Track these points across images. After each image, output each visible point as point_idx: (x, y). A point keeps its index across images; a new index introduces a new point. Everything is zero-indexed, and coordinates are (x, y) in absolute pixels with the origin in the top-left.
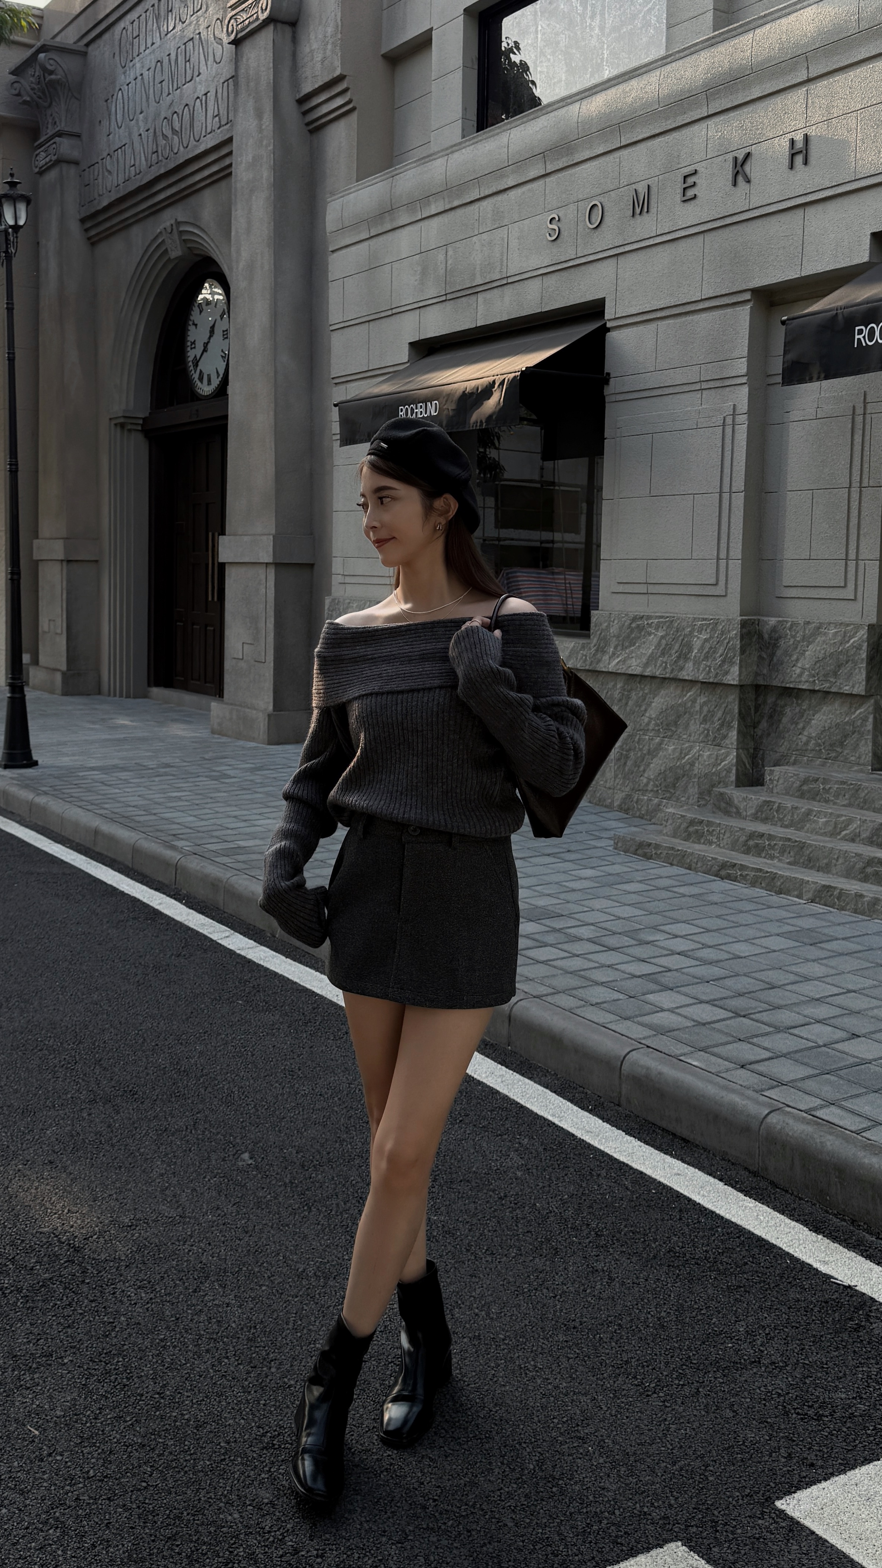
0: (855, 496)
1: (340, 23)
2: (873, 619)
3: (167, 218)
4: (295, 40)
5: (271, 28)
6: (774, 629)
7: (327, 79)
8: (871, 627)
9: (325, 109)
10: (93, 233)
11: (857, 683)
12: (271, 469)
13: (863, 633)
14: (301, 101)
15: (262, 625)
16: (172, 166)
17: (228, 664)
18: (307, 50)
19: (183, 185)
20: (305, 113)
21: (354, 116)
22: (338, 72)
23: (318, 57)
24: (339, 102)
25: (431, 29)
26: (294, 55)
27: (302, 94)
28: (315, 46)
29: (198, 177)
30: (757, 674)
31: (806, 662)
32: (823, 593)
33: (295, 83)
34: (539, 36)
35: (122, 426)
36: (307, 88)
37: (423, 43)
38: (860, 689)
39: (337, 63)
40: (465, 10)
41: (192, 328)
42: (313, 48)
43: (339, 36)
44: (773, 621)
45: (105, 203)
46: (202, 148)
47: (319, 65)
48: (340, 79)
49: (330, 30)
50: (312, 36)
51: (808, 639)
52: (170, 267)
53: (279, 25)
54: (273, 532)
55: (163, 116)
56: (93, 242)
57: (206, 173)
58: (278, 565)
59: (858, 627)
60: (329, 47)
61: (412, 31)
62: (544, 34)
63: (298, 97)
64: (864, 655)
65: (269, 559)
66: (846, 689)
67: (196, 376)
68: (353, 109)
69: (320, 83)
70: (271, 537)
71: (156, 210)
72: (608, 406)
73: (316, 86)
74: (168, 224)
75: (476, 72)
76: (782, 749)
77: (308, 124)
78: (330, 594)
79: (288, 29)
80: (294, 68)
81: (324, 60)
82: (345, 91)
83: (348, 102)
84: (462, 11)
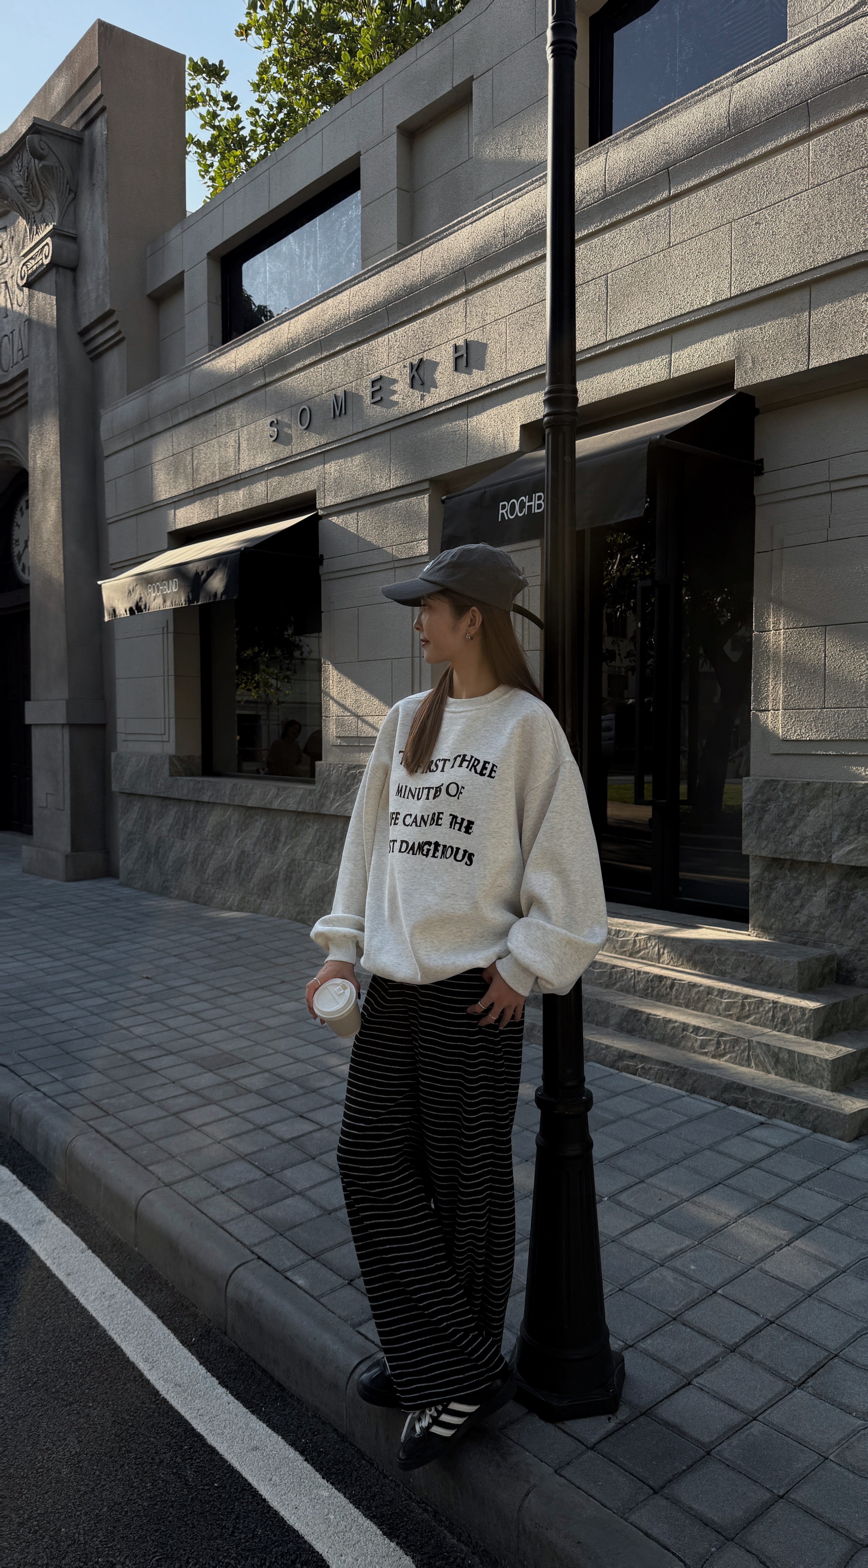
1: (108, 267)
4: (75, 282)
5: (54, 271)
7: (100, 314)
9: (101, 340)
14: (82, 333)
15: (60, 777)
17: (33, 811)
18: (85, 289)
20: (86, 344)
21: (123, 346)
22: (108, 308)
23: (93, 296)
24: (111, 333)
25: (183, 272)
26: (75, 296)
27: (82, 328)
28: (91, 287)
29: (8, 401)
33: (76, 318)
34: (268, 275)
36: (85, 323)
37: (177, 283)
39: (107, 300)
40: (208, 254)
41: (15, 529)
42: (89, 288)
43: (108, 278)
46: (10, 377)
47: (93, 303)
48: (109, 314)
49: (101, 273)
50: (88, 279)
53: (61, 270)
54: (67, 697)
57: (16, 397)
58: (71, 726)
60: (101, 287)
61: (170, 274)
62: (271, 273)
63: (79, 330)
65: (64, 721)
67: (19, 569)
68: (123, 339)
69: (95, 318)
70: (64, 702)
72: (321, 586)
73: (92, 320)
75: (220, 308)
77: (89, 353)
78: (116, 749)
79: (69, 274)
80: (76, 306)
81: (98, 297)
82: (115, 323)
83: (119, 333)
84: (206, 256)
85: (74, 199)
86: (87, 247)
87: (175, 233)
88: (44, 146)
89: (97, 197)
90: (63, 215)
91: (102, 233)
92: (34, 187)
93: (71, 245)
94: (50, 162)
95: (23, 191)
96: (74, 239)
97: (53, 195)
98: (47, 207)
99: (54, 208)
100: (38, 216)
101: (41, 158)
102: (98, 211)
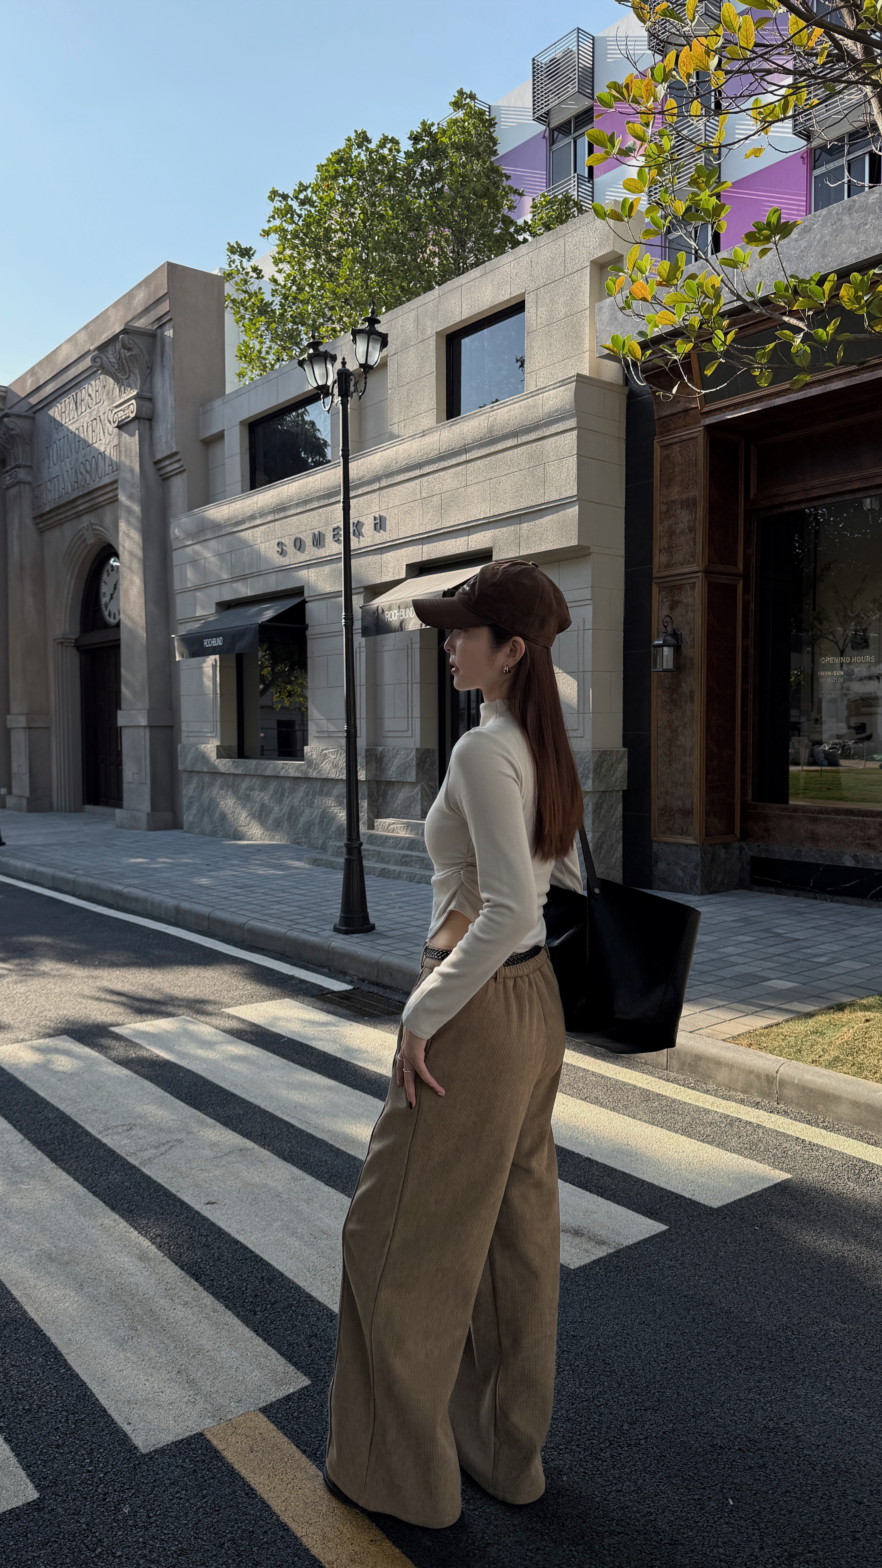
0: (410, 687)
1: (174, 424)
2: (418, 746)
3: (86, 520)
4: (151, 428)
5: (137, 422)
6: (381, 753)
7: (168, 452)
8: (417, 750)
9: (169, 469)
10: (41, 526)
11: (412, 776)
12: (145, 672)
13: (414, 753)
14: (157, 463)
15: (143, 762)
16: (86, 491)
17: (125, 786)
18: (158, 435)
19: (93, 502)
20: (159, 470)
21: (185, 474)
22: (174, 450)
23: (164, 440)
24: (176, 466)
25: (223, 430)
26: (151, 437)
27: (157, 460)
28: (162, 433)
29: (102, 499)
30: (376, 775)
31: (394, 768)
32: (400, 734)
33: (152, 453)
35: (62, 643)
36: (159, 456)
37: (220, 436)
38: (414, 780)
39: (174, 445)
40: (241, 421)
41: (103, 584)
43: (174, 430)
44: (380, 748)
45: (47, 509)
46: (103, 483)
47: (164, 445)
48: (176, 454)
49: (169, 426)
50: (160, 428)
51: (394, 757)
52: (89, 548)
53: (142, 422)
54: (148, 708)
55: (80, 461)
56: (41, 532)
57: (106, 497)
58: (150, 727)
59: (412, 750)
60: (169, 435)
61: (215, 430)
63: (154, 460)
64: (415, 763)
65: (146, 724)
66: (409, 780)
67: (106, 614)
68: (184, 470)
69: (165, 454)
70: (147, 711)
71: (78, 515)
72: (308, 641)
73: (163, 456)
74: (85, 524)
76: (388, 812)
77: (161, 476)
78: (181, 742)
79: (147, 422)
80: (151, 444)
81: (167, 442)
82: (179, 460)
83: (181, 467)
84: (238, 423)
85: (150, 372)
86: (159, 406)
87: (218, 403)
88: (131, 342)
89: (167, 375)
90: (142, 385)
91: (170, 400)
92: (123, 364)
93: (148, 404)
94: (135, 351)
95: (116, 367)
96: (150, 399)
97: (137, 371)
98: (132, 377)
99: (137, 378)
100: (125, 382)
101: (129, 350)
102: (167, 385)
